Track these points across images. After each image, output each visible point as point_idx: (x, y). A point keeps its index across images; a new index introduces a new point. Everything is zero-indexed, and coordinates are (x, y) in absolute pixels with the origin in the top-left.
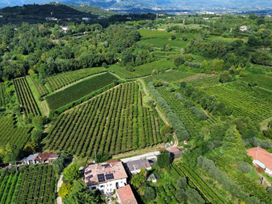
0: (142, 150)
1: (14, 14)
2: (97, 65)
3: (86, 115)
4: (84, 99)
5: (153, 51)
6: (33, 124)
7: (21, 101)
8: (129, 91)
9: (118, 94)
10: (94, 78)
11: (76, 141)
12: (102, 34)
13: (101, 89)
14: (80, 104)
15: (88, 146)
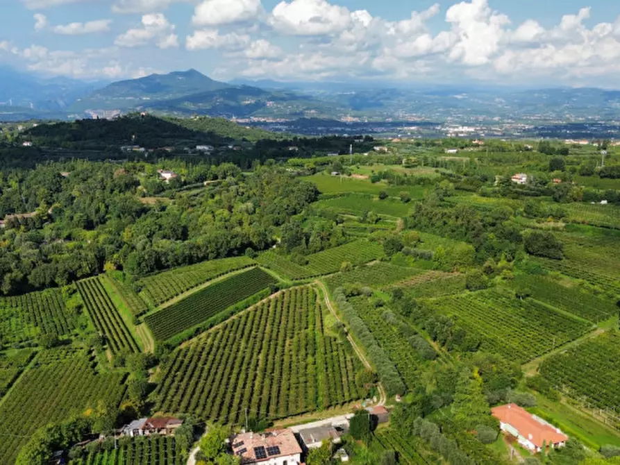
0: (325, 412)
1: (56, 139)
2: (235, 252)
3: (221, 350)
4: (215, 320)
5: (342, 222)
6: (128, 368)
7: (98, 325)
8: (298, 305)
9: (279, 309)
10: (232, 278)
11: (208, 397)
12: (241, 184)
13: (245, 300)
14: (208, 329)
15: (231, 406)
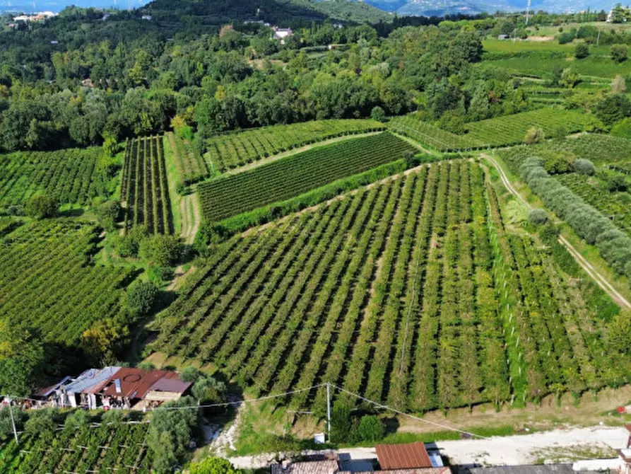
1: (176, 12)
2: (357, 113)
3: (310, 245)
6: (141, 262)
8: (453, 185)
9: (418, 190)
10: (346, 143)
12: (376, 49)
13: (364, 173)
14: (295, 211)
15: (306, 357)
